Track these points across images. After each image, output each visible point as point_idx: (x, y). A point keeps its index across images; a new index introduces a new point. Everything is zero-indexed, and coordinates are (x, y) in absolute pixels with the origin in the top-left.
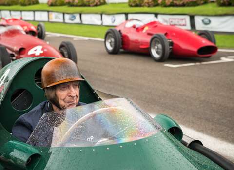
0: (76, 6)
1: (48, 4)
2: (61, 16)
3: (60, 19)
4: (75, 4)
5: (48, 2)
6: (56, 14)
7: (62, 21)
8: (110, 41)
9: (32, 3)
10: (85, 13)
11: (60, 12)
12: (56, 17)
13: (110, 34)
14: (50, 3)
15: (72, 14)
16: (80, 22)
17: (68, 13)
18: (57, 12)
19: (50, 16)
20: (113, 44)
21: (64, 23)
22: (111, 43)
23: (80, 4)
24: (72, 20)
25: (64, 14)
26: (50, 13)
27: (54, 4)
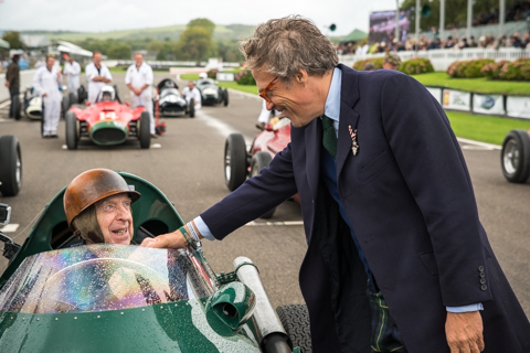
0: (504, 79)
1: (448, 72)
2: (466, 98)
3: (463, 104)
4: (501, 75)
5: (449, 68)
6: (458, 93)
7: (466, 108)
8: (510, 155)
9: (418, 69)
10: (514, 95)
11: (466, 91)
12: (457, 101)
13: (513, 141)
14: (451, 72)
15: (489, 95)
16: (502, 112)
17: (479, 94)
18: (459, 90)
19: (446, 96)
20: (516, 161)
21: (472, 113)
22: (512, 159)
23: (513, 75)
24: (488, 108)
25: (472, 94)
26: (445, 91)
27: (459, 73)
